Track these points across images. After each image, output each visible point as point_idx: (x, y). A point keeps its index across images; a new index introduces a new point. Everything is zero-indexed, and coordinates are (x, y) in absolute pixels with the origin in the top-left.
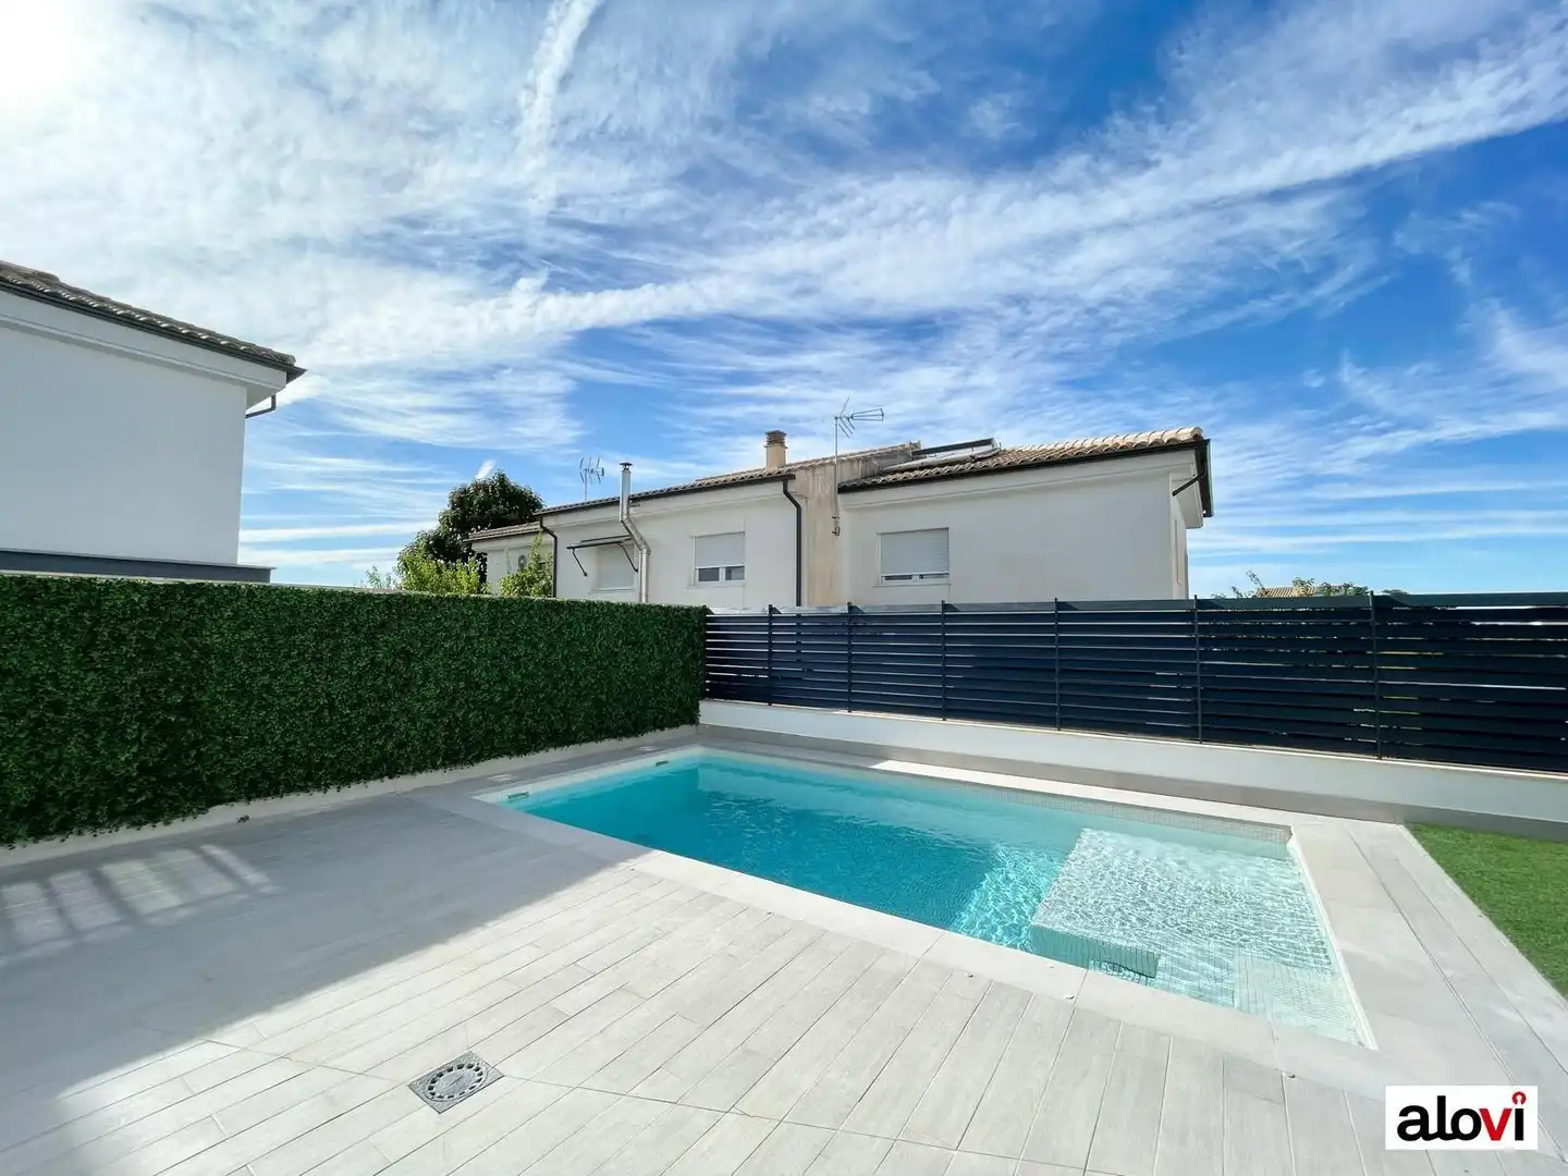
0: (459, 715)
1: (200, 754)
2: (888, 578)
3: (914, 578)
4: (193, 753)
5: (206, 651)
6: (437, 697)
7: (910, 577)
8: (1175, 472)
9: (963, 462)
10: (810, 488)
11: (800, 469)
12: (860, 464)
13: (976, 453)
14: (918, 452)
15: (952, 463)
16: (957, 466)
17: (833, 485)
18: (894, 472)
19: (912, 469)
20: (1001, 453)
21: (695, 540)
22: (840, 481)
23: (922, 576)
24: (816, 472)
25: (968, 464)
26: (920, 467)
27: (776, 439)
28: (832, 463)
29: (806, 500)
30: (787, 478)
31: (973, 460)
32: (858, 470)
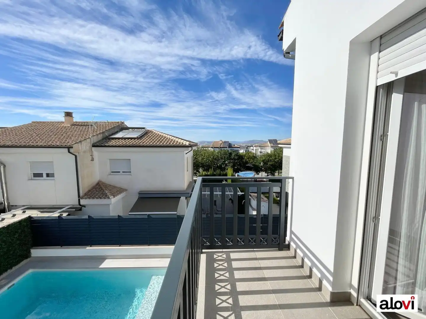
2: (112, 172)
3: (121, 173)
7: (119, 172)
8: (186, 151)
9: (135, 138)
10: (80, 149)
11: (75, 143)
12: (101, 135)
13: (139, 135)
14: (122, 128)
15: (131, 138)
16: (133, 140)
17: (90, 145)
18: (113, 139)
19: (119, 138)
20: (147, 133)
21: (29, 163)
22: (93, 143)
23: (123, 172)
24: (83, 142)
25: (136, 140)
26: (122, 138)
27: (69, 114)
28: (89, 138)
29: (79, 153)
30: (69, 148)
31: (138, 138)
32: (100, 137)
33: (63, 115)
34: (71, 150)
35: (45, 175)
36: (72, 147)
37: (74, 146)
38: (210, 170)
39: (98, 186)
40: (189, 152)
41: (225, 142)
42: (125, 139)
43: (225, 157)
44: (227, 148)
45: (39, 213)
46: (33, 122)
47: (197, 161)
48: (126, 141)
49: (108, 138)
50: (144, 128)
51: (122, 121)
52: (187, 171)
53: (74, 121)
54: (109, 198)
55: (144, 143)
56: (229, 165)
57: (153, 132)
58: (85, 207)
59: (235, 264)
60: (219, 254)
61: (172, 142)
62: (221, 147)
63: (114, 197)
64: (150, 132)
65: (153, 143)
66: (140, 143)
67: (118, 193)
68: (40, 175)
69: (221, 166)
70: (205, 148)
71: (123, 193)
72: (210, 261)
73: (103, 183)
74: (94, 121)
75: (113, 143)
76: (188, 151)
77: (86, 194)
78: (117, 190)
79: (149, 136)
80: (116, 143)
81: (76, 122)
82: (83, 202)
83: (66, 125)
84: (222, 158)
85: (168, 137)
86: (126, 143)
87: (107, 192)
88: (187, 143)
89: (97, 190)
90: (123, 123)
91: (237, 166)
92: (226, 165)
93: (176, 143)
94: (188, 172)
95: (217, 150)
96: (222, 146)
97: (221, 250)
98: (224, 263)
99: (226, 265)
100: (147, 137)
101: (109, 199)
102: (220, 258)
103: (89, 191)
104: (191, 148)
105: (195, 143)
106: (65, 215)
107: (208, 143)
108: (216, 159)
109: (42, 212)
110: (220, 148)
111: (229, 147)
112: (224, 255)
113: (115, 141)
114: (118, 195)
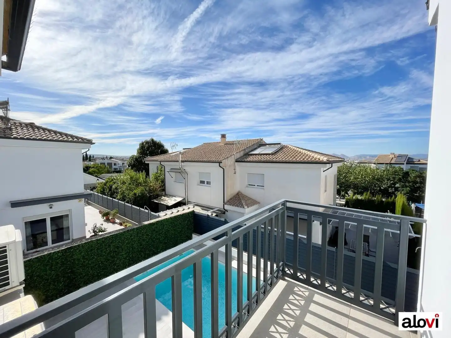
0: (131, 256)
1: (76, 280)
2: (249, 185)
3: (256, 186)
4: (74, 280)
5: (74, 260)
6: (126, 254)
7: (255, 185)
8: (323, 168)
9: (269, 154)
10: (227, 164)
11: (224, 159)
12: (243, 151)
13: (274, 150)
14: (261, 144)
15: (266, 154)
16: (268, 155)
17: (234, 160)
18: (251, 155)
19: (256, 155)
20: (282, 148)
21: (198, 173)
22: (236, 158)
23: (257, 186)
24: (229, 159)
25: (270, 155)
26: (259, 154)
27: (223, 136)
28: (233, 154)
29: (226, 167)
30: (220, 163)
31: (272, 154)
32: (242, 154)
33: (220, 137)
34: (221, 165)
35: (206, 183)
36: (221, 162)
37: (223, 161)
38: (364, 194)
39: (237, 196)
40: (329, 169)
41: (400, 156)
42: (261, 155)
43: (394, 178)
44: (404, 164)
45: (201, 209)
46: (204, 143)
47: (347, 181)
48: (261, 157)
49: (247, 155)
50: (279, 144)
51: (261, 138)
52: (325, 191)
53: (227, 141)
54: (244, 207)
55: (277, 158)
56: (403, 190)
57: (289, 147)
58: (227, 212)
59: (313, 307)
60: (302, 290)
61: (307, 158)
62: (392, 164)
63: (248, 207)
64: (286, 147)
65: (286, 159)
66: (274, 158)
67: (252, 204)
68: (202, 182)
69: (386, 190)
70: (362, 164)
71: (256, 205)
72: (288, 291)
73: (242, 194)
74: (238, 140)
75: (250, 158)
76: (325, 167)
77: (228, 201)
78: (252, 202)
79: (283, 151)
80: (253, 159)
81: (228, 142)
82: (227, 207)
83: (221, 144)
84: (388, 179)
85: (303, 152)
86: (262, 159)
87: (243, 202)
88: (325, 159)
89: (237, 199)
90: (262, 140)
91: (419, 193)
92: (397, 189)
93: (312, 159)
94: (325, 194)
95: (383, 167)
96: (393, 162)
97: (307, 286)
98: (301, 300)
99: (303, 303)
100: (281, 153)
101: (244, 209)
102: (300, 293)
103: (231, 199)
104: (331, 164)
105: (341, 158)
106: (214, 215)
107: (371, 158)
108: (380, 180)
109: (202, 209)
110: (390, 164)
111: (407, 163)
112: (306, 293)
113: (253, 157)
114: (251, 206)
